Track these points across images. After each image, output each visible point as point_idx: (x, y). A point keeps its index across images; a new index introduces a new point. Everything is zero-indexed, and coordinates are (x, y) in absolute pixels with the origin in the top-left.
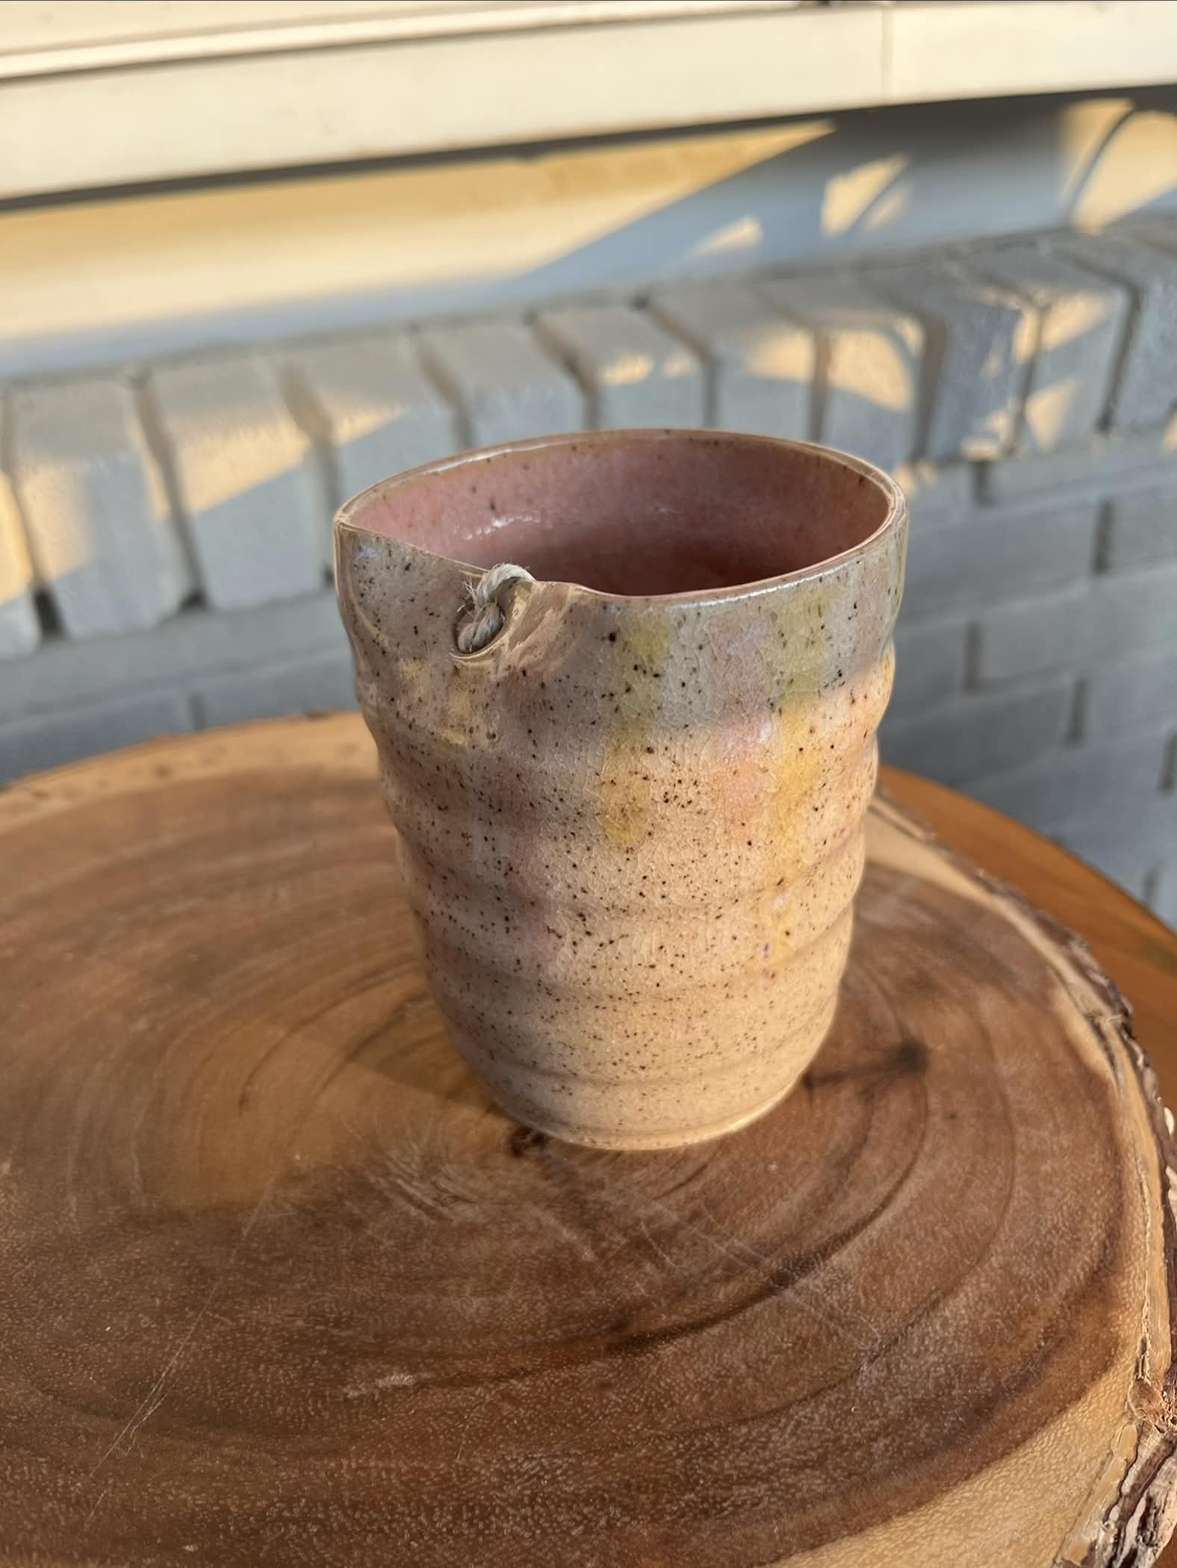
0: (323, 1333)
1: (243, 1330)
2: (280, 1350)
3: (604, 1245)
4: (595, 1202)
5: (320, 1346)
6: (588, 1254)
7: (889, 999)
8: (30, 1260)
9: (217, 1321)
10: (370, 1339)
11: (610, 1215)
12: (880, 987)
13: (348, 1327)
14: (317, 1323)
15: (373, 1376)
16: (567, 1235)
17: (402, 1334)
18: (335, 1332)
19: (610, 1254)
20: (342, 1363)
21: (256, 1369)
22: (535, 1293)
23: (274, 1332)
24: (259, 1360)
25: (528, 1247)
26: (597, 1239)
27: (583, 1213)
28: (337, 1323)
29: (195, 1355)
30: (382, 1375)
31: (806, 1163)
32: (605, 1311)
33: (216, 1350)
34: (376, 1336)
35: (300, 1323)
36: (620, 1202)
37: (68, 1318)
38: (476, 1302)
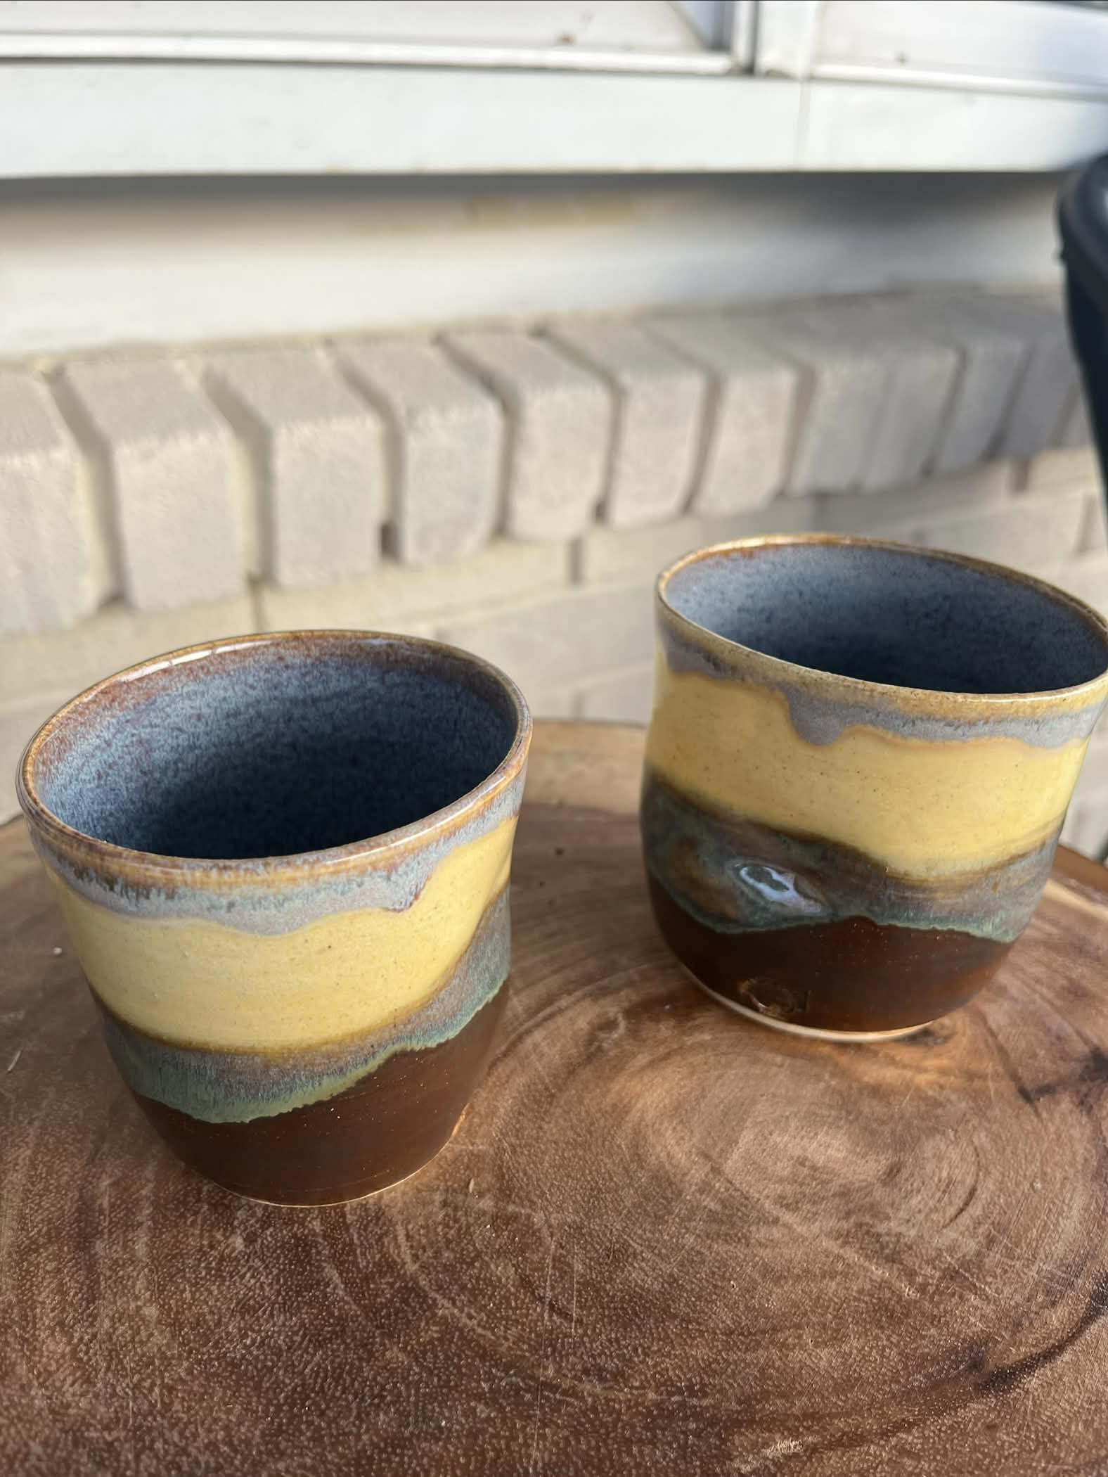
0: (682, 1405)
1: (594, 1409)
2: (646, 1428)
3: (919, 1279)
4: (888, 1234)
5: (686, 1418)
6: (909, 1292)
7: (1058, 1010)
8: (316, 1351)
9: (560, 1402)
10: (734, 1406)
11: (910, 1248)
12: (1043, 997)
13: (705, 1395)
14: (670, 1394)
15: (756, 1448)
16: (879, 1272)
17: (765, 1395)
18: (695, 1401)
19: (931, 1289)
20: (718, 1435)
21: (630, 1454)
22: (877, 1338)
23: (629, 1408)
24: (628, 1442)
25: (847, 1289)
26: (911, 1275)
27: (882, 1248)
28: (692, 1393)
29: (556, 1444)
30: (766, 1445)
31: (1065, 1178)
32: (954, 1350)
33: (577, 1434)
34: (739, 1402)
35: (651, 1395)
36: (913, 1233)
37: (391, 1415)
38: (824, 1353)
